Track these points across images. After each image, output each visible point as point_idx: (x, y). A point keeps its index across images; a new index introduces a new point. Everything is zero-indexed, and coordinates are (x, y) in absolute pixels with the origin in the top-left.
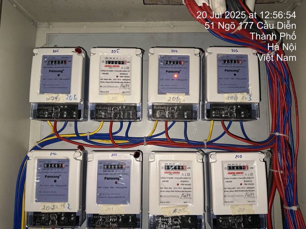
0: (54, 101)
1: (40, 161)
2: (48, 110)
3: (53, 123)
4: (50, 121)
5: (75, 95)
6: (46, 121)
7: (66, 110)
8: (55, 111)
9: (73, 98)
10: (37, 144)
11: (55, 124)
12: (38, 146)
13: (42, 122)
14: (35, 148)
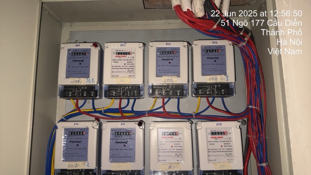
0: (77, 84)
1: (66, 130)
2: (72, 91)
3: (75, 101)
4: (73, 99)
5: (93, 79)
6: (70, 99)
7: (86, 90)
8: (77, 91)
9: (92, 81)
10: (63, 117)
11: (77, 102)
12: (64, 119)
13: (67, 100)
14: (62, 120)
